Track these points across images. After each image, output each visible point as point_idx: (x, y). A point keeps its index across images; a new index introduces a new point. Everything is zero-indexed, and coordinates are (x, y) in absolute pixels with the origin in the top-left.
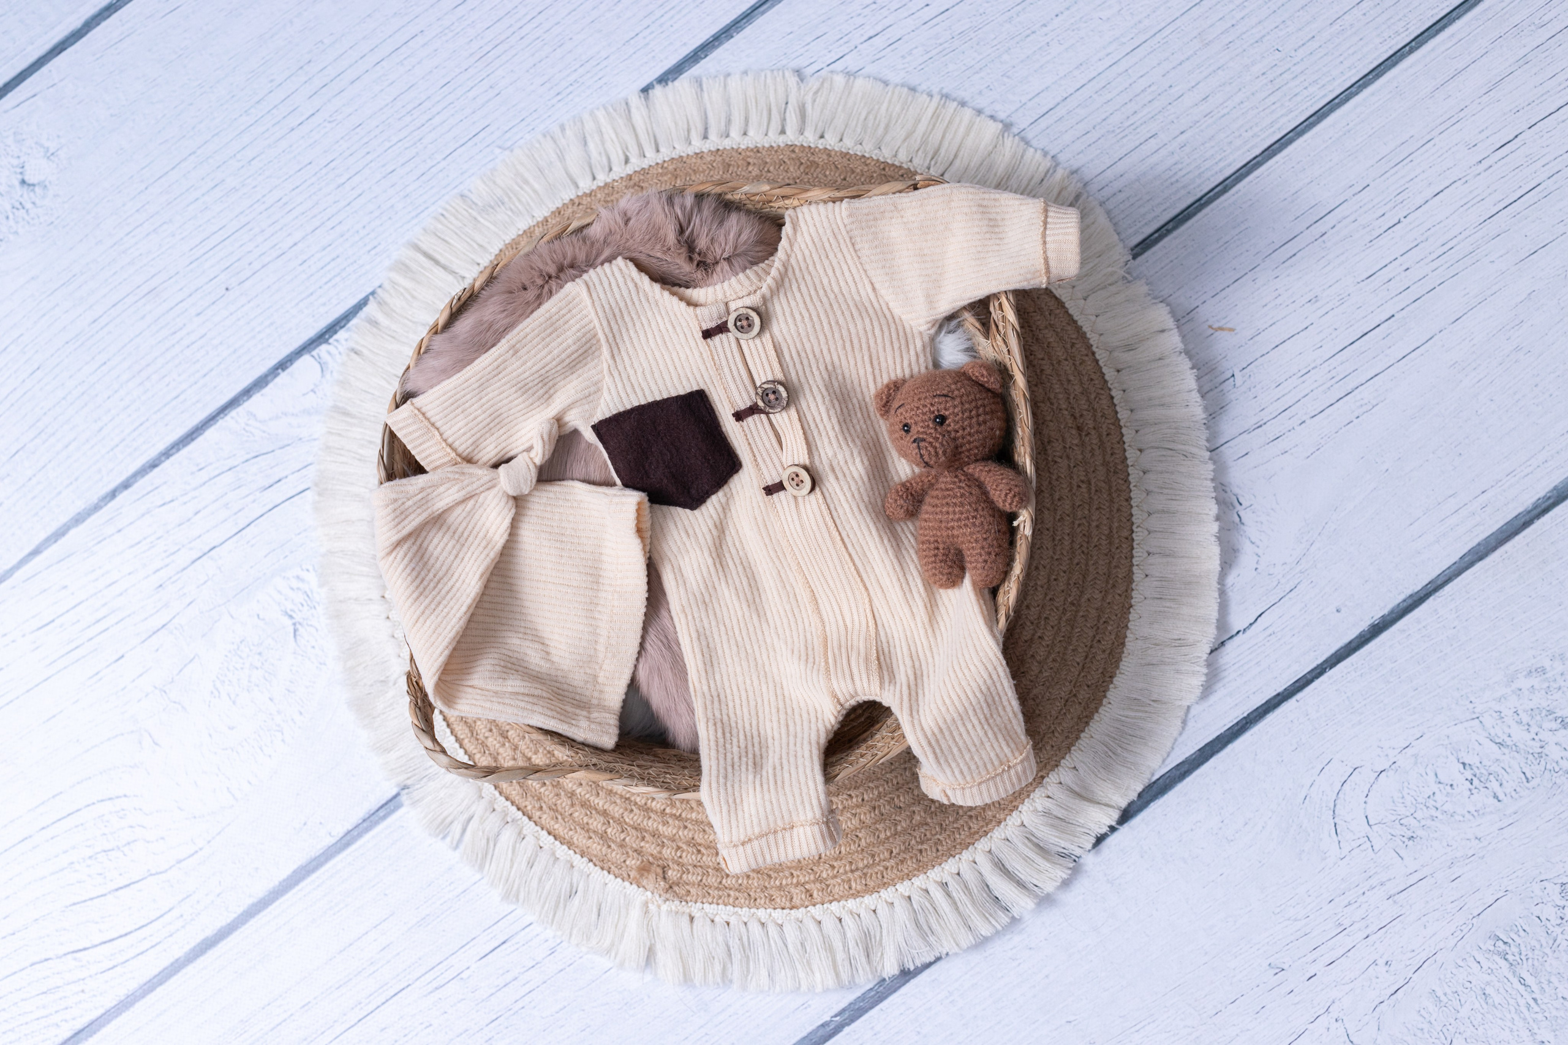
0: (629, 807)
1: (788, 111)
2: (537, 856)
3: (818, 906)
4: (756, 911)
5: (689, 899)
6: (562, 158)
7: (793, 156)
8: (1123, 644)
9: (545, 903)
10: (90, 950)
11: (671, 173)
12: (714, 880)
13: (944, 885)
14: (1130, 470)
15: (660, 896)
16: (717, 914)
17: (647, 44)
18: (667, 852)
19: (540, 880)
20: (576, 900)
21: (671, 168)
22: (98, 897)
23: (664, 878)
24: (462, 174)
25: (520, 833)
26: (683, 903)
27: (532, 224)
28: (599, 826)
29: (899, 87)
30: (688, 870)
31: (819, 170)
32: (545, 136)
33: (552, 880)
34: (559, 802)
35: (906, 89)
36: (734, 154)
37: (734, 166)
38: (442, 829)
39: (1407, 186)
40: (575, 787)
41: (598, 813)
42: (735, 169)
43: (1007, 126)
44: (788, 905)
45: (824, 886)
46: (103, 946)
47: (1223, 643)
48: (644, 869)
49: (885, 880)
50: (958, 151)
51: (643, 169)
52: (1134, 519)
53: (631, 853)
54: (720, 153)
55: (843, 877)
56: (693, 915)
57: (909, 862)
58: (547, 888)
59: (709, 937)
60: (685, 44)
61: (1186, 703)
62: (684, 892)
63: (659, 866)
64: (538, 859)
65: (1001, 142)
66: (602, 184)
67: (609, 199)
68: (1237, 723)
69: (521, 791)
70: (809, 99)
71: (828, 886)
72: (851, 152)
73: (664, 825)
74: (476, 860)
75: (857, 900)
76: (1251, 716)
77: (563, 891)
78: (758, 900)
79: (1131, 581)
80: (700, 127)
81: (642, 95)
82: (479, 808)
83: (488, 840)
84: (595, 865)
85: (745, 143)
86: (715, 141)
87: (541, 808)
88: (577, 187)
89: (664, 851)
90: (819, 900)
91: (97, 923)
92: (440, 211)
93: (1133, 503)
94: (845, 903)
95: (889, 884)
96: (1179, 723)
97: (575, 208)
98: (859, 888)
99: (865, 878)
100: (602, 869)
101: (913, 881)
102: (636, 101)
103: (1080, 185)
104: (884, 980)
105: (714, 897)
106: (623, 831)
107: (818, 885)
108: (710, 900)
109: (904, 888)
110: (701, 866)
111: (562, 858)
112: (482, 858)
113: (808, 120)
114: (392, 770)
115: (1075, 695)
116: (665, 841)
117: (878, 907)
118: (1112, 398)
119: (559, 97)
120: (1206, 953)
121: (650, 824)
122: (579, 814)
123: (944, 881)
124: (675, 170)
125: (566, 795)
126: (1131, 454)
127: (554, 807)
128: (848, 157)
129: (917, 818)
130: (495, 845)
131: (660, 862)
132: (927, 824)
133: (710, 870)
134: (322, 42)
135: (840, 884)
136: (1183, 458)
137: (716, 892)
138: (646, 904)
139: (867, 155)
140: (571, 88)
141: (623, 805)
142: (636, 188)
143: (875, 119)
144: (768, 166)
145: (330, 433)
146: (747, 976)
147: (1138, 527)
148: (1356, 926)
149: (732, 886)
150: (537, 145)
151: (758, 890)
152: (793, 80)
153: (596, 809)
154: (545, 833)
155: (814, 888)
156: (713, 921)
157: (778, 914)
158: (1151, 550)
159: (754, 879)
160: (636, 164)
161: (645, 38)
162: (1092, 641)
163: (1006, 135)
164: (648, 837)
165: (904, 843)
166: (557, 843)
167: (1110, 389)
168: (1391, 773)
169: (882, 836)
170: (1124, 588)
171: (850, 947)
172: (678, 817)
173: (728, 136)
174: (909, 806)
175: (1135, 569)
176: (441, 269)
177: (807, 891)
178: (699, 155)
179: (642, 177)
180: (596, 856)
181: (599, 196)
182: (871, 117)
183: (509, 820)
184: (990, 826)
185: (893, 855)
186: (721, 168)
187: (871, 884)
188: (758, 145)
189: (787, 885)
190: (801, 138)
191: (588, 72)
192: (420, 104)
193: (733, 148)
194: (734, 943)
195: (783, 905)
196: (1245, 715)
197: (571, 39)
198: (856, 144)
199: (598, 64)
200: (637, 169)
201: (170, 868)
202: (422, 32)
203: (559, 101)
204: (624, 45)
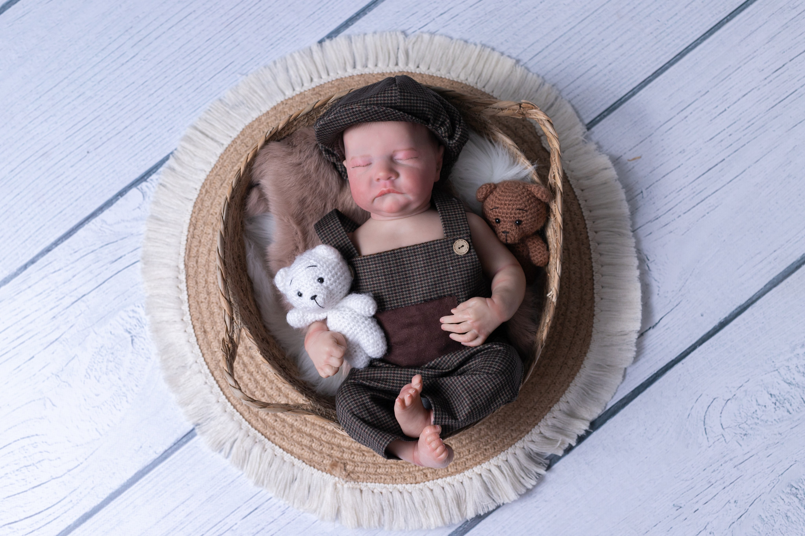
0: (324, 432)
1: (399, 53)
2: (273, 460)
3: (431, 481)
4: (396, 485)
5: (359, 480)
6: (275, 79)
8: (591, 336)
9: (278, 486)
10: (19, 523)
11: (336, 87)
12: (372, 470)
13: (499, 467)
14: (591, 243)
15: (343, 479)
16: (375, 488)
17: (320, 18)
18: (346, 456)
19: (276, 473)
20: (296, 484)
21: (336, 84)
22: (23, 492)
23: (345, 470)
24: (220, 88)
25: (264, 448)
26: (356, 483)
27: (260, 115)
28: (308, 442)
29: (458, 41)
30: (358, 465)
32: (265, 67)
33: (282, 473)
34: (285, 430)
35: (462, 42)
36: (371, 76)
38: (219, 447)
39: (728, 91)
40: (293, 422)
41: (307, 435)
43: (518, 61)
44: (414, 481)
46: (26, 520)
47: (644, 333)
48: (334, 465)
49: (467, 466)
50: (492, 74)
51: (321, 85)
52: (594, 269)
53: (326, 457)
54: (363, 76)
56: (362, 489)
57: (480, 456)
58: (280, 477)
59: (371, 501)
60: (341, 18)
61: (625, 366)
62: (356, 477)
63: (342, 463)
64: (274, 462)
65: (515, 69)
66: (298, 93)
67: (303, 101)
68: (652, 377)
69: (263, 425)
72: (435, 75)
74: (239, 464)
75: (452, 477)
76: (659, 373)
77: (289, 479)
78: (397, 480)
79: (594, 302)
80: (351, 61)
81: (319, 45)
82: (240, 435)
83: (246, 452)
84: (306, 464)
85: (376, 70)
86: (360, 70)
87: (275, 434)
88: (284, 94)
89: (344, 455)
90: (431, 478)
91: (22, 507)
92: (208, 108)
93: (593, 260)
94: (445, 479)
95: (469, 468)
96: (621, 377)
97: (284, 106)
98: (453, 470)
99: (456, 465)
100: (310, 466)
101: (482, 465)
102: (315, 48)
103: (557, 92)
104: (467, 521)
105: (373, 479)
106: (321, 445)
108: (371, 481)
109: (477, 469)
110: (365, 463)
111: (287, 461)
112: (242, 462)
113: (410, 58)
114: (190, 415)
115: (566, 364)
116: (345, 449)
117: (464, 480)
118: (579, 205)
119: (272, 46)
120: (640, 500)
121: (336, 440)
122: (296, 436)
123: (499, 465)
124: (339, 85)
125: (288, 426)
126: (591, 234)
127: (282, 433)
128: (432, 77)
129: (483, 432)
130: (249, 455)
131: (343, 461)
132: (488, 435)
133: (370, 465)
134: (138, 17)
136: (618, 236)
137: (374, 476)
138: (335, 484)
139: (443, 77)
140: (278, 42)
141: (321, 431)
142: (318, 95)
143: (447, 57)
145: (149, 230)
146: (392, 522)
147: (596, 273)
148: (719, 482)
149: (382, 473)
150: (261, 72)
151: (397, 474)
152: (401, 37)
153: (305, 433)
154: (277, 447)
155: (428, 472)
156: (373, 492)
157: (408, 487)
158: (603, 285)
159: (394, 468)
160: (317, 82)
161: (318, 14)
162: (574, 334)
163: (517, 66)
164: (335, 448)
165: (476, 446)
166: (285, 453)
167: (578, 200)
168: (733, 401)
169: (464, 443)
171: (449, 503)
173: (367, 67)
175: (595, 295)
176: (210, 140)
177: (424, 473)
178: (352, 77)
179: (320, 89)
180: (307, 459)
181: (297, 99)
182: (444, 56)
183: (257, 440)
184: (523, 434)
185: (471, 452)
187: (459, 468)
188: (384, 72)
189: (413, 471)
190: (407, 68)
191: (288, 33)
192: (194, 51)
193: (370, 73)
194: (385, 504)
195: (411, 482)
196: (656, 372)
197: (277, 15)
198: (437, 71)
199: (293, 29)
200: (318, 85)
201: (64, 474)
202: (194, 11)
203: (272, 48)
204: (307, 18)
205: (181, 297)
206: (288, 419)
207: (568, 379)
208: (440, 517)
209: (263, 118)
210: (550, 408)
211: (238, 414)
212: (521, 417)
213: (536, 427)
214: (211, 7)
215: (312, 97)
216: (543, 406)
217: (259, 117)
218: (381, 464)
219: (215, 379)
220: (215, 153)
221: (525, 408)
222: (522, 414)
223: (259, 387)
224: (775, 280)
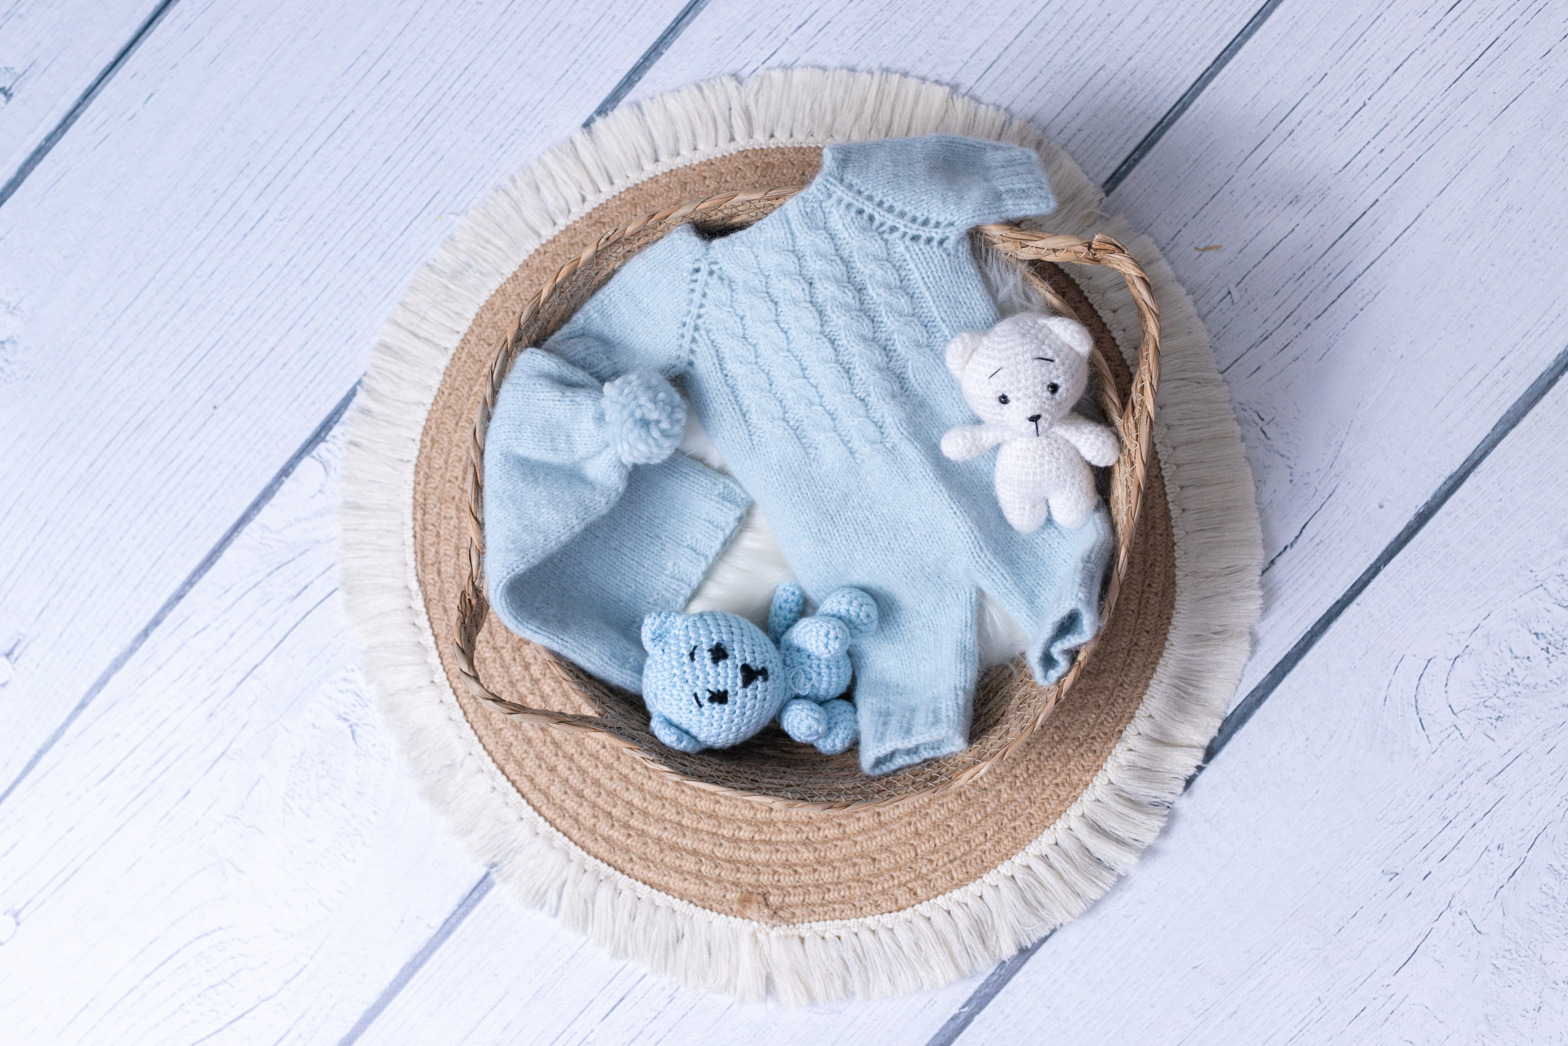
0: (717, 842)
1: (733, 117)
2: (637, 908)
3: (925, 903)
4: (863, 919)
5: (795, 920)
6: (518, 210)
7: (747, 161)
8: (1174, 583)
9: (654, 953)
11: (630, 203)
12: (816, 897)
13: (1045, 858)
15: (766, 923)
16: (826, 930)
17: (579, 79)
18: (764, 879)
19: (645, 930)
20: (685, 943)
21: (628, 198)
22: (215, 1033)
23: (767, 905)
24: (422, 245)
25: (615, 889)
26: (791, 926)
27: (502, 282)
28: (692, 866)
29: (838, 71)
30: (788, 892)
31: (776, 170)
32: (496, 191)
33: (657, 929)
35: (845, 72)
36: (689, 171)
37: (690, 183)
38: (538, 899)
39: (1365, 66)
40: (660, 833)
41: (688, 853)
42: (693, 186)
43: (954, 88)
44: (894, 907)
45: (925, 882)
47: (1273, 562)
48: (745, 901)
49: (985, 864)
50: (910, 122)
51: (601, 205)
52: (1160, 456)
53: (728, 886)
54: (674, 173)
55: (943, 869)
56: (802, 936)
57: (1005, 842)
58: (654, 937)
59: (823, 955)
60: (616, 71)
61: (1249, 623)
62: (788, 915)
63: (759, 894)
64: (639, 911)
65: (951, 105)
66: (563, 228)
67: (573, 242)
68: (1303, 639)
69: (608, 847)
70: (751, 101)
71: (930, 881)
72: (804, 146)
73: (756, 852)
74: (578, 924)
75: (962, 889)
76: (1316, 629)
77: (670, 937)
78: (864, 909)
79: (1169, 519)
80: (648, 150)
81: (585, 130)
82: (571, 872)
83: (585, 901)
84: (696, 905)
85: (697, 158)
86: (667, 163)
87: (631, 860)
88: (539, 235)
89: (761, 878)
90: (924, 896)
94: (950, 894)
95: (990, 868)
96: (1248, 647)
97: (542, 257)
98: (961, 877)
99: (965, 866)
100: (704, 908)
101: (1013, 859)
102: (580, 137)
103: (1039, 132)
104: (1004, 962)
105: (820, 914)
106: (717, 867)
107: (920, 882)
108: (817, 918)
109: (1005, 868)
110: (800, 886)
111: (662, 906)
112: (584, 920)
113: (755, 122)
114: (477, 851)
115: (1136, 644)
116: (760, 868)
117: (984, 892)
118: (1114, 339)
119: (503, 150)
120: (1318, 873)
121: (742, 854)
122: (670, 858)
123: (1044, 854)
124: (633, 199)
125: (653, 842)
127: (644, 856)
128: (802, 151)
129: (1004, 796)
130: (593, 905)
131: (760, 890)
132: (1015, 800)
133: (810, 888)
134: (256, 142)
135: (941, 877)
136: (1196, 385)
137: (821, 908)
138: (754, 934)
139: (820, 145)
140: (513, 138)
141: (712, 841)
142: (599, 225)
144: (724, 176)
145: (345, 529)
146: (868, 985)
147: (1165, 463)
148: (1461, 816)
149: (835, 899)
150: (491, 202)
151: (862, 899)
152: (731, 85)
153: (685, 850)
154: (640, 883)
155: (917, 885)
156: (823, 938)
157: (886, 919)
158: (1183, 484)
159: (855, 888)
160: (593, 201)
161: (575, 73)
162: (1143, 586)
163: (955, 97)
164: (742, 868)
165: (997, 824)
166: (654, 891)
167: (1110, 331)
168: (1466, 657)
169: (974, 820)
170: (1163, 527)
171: (964, 937)
172: (768, 842)
173: (678, 154)
174: (994, 785)
175: (1171, 506)
177: (911, 890)
178: (654, 180)
179: (602, 213)
180: (695, 896)
181: (563, 240)
182: (816, 106)
183: (602, 877)
184: (1078, 791)
185: (988, 837)
186: (678, 187)
187: (972, 870)
188: (711, 158)
189: (889, 888)
190: (752, 142)
191: (526, 118)
192: (367, 185)
193: (686, 166)
194: (849, 956)
195: (889, 908)
196: (1309, 628)
197: (502, 89)
198: (807, 137)
199: (534, 108)
200: (596, 206)
201: (280, 990)
202: (353, 111)
203: (504, 153)
204: (556, 84)
205: (422, 642)
206: (651, 829)
207: (1144, 672)
208: (951, 964)
209: (509, 288)
210: (1121, 732)
211: (560, 834)
212: (1069, 758)
213: (1099, 773)
214: (382, 97)
215: (589, 230)
216: (1107, 730)
217: (501, 287)
218: (831, 883)
219: (508, 779)
220: (435, 367)
221: (1074, 739)
222: (1070, 751)
223: (588, 781)
224: (1512, 415)
